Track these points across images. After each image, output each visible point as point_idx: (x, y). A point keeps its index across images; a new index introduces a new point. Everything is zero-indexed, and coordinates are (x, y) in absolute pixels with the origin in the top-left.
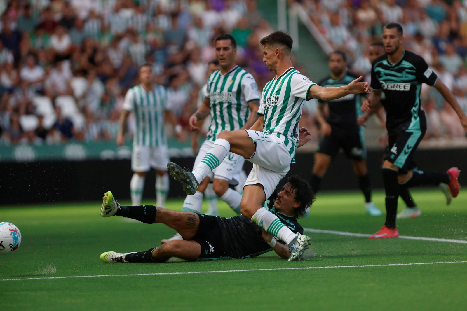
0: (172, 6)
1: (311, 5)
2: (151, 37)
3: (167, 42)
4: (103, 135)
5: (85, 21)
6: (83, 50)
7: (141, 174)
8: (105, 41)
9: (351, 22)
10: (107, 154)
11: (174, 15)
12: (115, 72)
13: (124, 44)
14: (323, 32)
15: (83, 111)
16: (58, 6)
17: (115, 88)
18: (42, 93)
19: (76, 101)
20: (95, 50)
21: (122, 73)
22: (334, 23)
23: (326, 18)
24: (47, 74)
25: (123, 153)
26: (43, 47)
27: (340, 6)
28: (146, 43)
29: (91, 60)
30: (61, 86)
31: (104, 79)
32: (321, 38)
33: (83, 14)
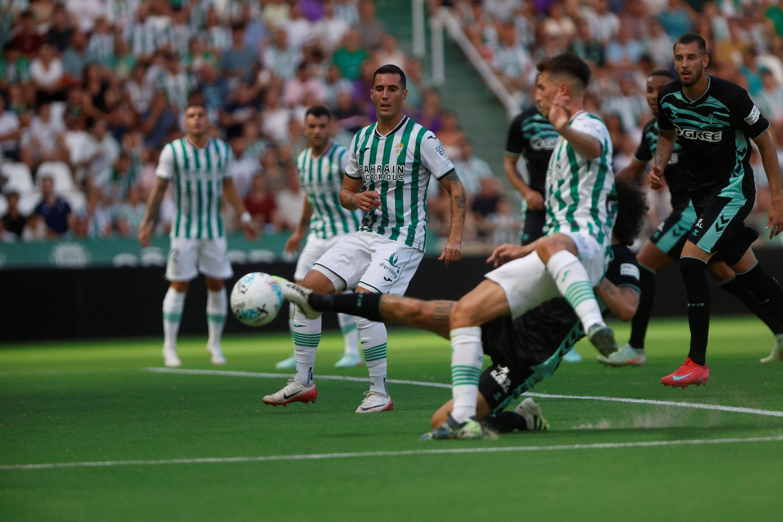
0: (235, 11)
1: (465, 8)
2: (198, 63)
3: (226, 72)
4: (116, 226)
5: (89, 35)
6: (85, 85)
7: (181, 286)
8: (123, 70)
9: (532, 39)
10: (123, 259)
11: (238, 26)
12: (139, 120)
13: (153, 73)
14: (486, 56)
15: (84, 186)
16: (43, 11)
17: (138, 147)
18: (15, 156)
19: (73, 169)
20: (105, 85)
21: (150, 123)
22: (506, 40)
23: (491, 33)
24: (24, 124)
25: (151, 256)
26: (18, 81)
27: (516, 13)
28: (190, 72)
29: (99, 101)
30: (48, 145)
31: (119, 132)
32: (483, 66)
33: (86, 24)
